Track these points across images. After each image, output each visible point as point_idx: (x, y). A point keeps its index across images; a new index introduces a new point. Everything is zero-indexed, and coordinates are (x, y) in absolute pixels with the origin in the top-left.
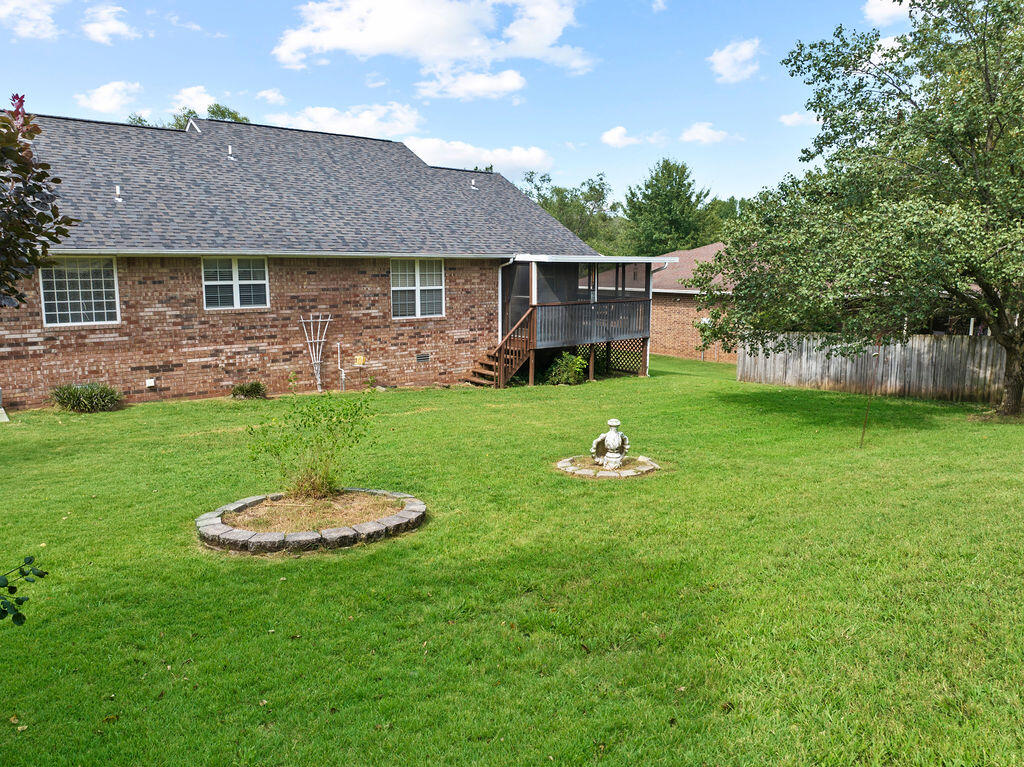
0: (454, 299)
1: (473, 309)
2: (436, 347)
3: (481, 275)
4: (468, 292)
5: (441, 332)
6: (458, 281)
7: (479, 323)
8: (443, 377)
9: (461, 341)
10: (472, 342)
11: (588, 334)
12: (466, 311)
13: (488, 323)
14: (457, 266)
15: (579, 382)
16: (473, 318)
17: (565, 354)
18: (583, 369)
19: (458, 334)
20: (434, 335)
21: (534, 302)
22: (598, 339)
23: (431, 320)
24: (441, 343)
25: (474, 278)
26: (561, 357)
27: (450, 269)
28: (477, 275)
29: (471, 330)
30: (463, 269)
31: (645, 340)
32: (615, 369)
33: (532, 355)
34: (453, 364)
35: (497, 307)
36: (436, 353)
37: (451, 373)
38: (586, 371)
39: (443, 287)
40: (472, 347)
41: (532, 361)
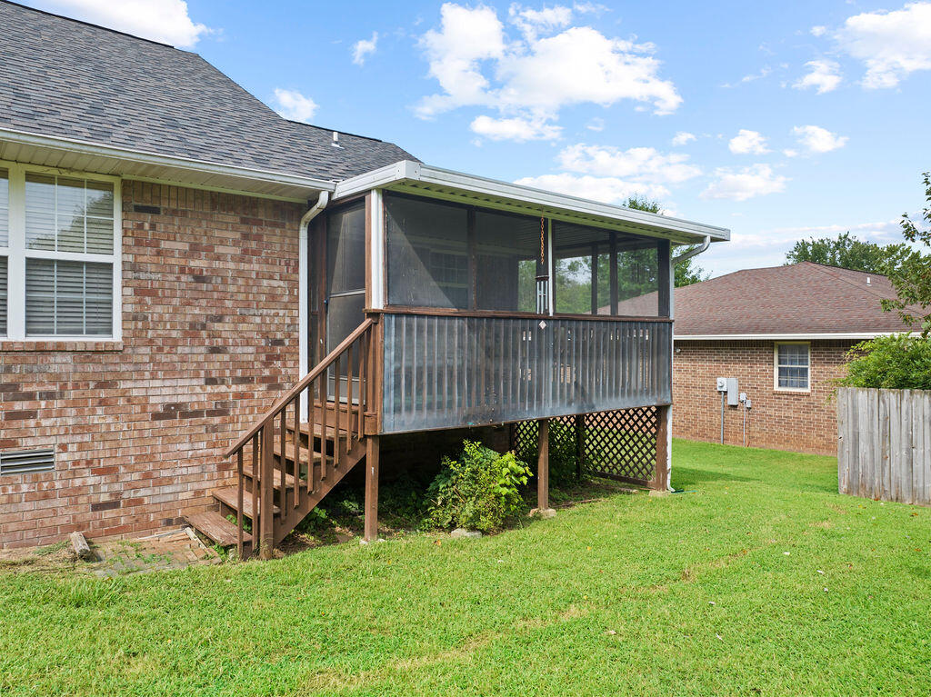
0: (152, 293)
1: (217, 326)
2: (81, 428)
3: (246, 237)
4: (199, 278)
5: (102, 385)
6: (164, 245)
7: (237, 363)
8: (108, 514)
9: (171, 412)
10: (211, 413)
11: (534, 394)
12: (194, 330)
13: (267, 364)
14: (165, 205)
15: (508, 523)
16: (215, 350)
17: (470, 448)
18: (521, 487)
19: (161, 392)
20: (72, 394)
21: (377, 302)
22: (557, 408)
23: (60, 349)
24: (99, 418)
25: (222, 242)
26: (458, 454)
27: (139, 209)
28: (231, 235)
29: (210, 381)
30: (184, 213)
31: (662, 410)
32: (595, 473)
33: (371, 452)
34: (147, 476)
35: (294, 323)
36: (81, 447)
37: (139, 502)
38: (528, 491)
39: (116, 259)
40: (215, 429)
41: (372, 471)
